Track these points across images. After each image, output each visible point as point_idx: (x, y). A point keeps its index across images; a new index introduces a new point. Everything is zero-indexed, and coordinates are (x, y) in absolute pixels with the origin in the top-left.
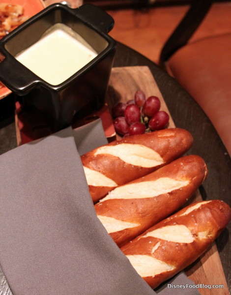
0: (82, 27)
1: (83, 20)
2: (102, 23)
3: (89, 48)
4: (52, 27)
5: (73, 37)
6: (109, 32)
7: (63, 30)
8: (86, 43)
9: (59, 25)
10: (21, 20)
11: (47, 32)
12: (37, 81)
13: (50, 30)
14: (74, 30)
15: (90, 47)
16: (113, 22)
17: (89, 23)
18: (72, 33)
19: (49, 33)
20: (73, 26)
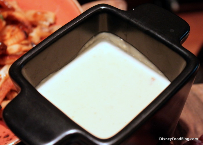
0: (139, 37)
1: (142, 26)
2: (172, 31)
3: (151, 68)
4: (94, 39)
5: (125, 51)
6: (183, 42)
7: (111, 42)
8: (146, 61)
9: (104, 34)
10: (52, 30)
11: (87, 45)
12: (72, 131)
13: (91, 42)
14: (126, 41)
15: (152, 66)
16: (188, 28)
17: (151, 31)
18: (125, 46)
19: (91, 46)
20: (126, 35)
